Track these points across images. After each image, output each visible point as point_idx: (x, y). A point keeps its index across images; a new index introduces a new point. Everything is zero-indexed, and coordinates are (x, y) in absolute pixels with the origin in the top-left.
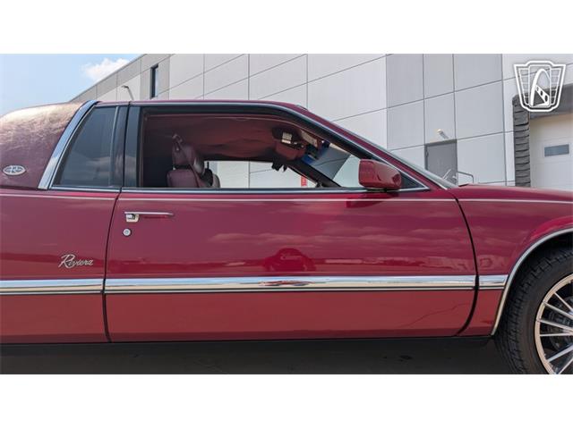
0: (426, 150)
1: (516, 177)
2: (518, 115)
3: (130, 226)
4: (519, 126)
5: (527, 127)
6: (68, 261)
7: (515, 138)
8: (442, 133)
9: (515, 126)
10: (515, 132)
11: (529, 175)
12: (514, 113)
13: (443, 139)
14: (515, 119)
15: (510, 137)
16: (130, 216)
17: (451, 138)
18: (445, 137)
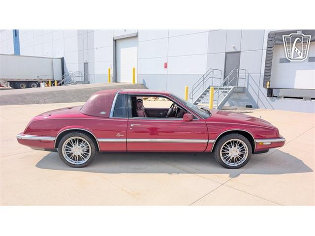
0: (226, 55)
1: (265, 73)
2: (269, 42)
3: (132, 127)
5: (273, 48)
6: (119, 135)
7: (267, 54)
8: (234, 47)
9: (268, 48)
10: (267, 51)
11: (270, 72)
12: (268, 41)
13: (234, 51)
14: (268, 44)
15: (265, 52)
16: (132, 125)
17: (238, 50)
18: (235, 49)
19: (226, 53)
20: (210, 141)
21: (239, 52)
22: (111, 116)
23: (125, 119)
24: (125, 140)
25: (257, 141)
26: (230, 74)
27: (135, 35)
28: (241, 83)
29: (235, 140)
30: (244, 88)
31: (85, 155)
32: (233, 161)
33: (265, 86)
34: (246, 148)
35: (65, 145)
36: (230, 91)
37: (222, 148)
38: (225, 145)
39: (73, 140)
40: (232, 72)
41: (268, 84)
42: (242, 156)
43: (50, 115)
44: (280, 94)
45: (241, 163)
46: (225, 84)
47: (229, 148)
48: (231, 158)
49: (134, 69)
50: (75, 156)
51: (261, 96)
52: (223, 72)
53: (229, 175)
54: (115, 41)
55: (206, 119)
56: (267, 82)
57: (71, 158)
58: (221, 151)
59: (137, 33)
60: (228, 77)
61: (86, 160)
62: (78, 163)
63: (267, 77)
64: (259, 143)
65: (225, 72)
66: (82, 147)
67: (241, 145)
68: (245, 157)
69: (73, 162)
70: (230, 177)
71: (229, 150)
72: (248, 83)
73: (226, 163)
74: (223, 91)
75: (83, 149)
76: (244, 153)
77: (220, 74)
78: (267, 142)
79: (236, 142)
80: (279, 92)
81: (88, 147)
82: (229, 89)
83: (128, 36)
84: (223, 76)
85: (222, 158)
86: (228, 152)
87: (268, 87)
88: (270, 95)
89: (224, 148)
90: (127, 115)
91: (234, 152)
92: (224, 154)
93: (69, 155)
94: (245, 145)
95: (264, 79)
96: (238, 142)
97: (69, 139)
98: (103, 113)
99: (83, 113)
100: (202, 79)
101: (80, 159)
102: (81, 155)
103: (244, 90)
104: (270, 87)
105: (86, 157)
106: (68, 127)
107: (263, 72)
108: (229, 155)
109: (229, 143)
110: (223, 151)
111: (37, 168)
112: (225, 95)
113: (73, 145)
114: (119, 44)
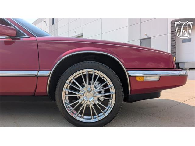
1: (171, 51)
4: (173, 32)
5: (175, 32)
7: (171, 36)
9: (171, 32)
10: (171, 34)
11: (176, 50)
12: (171, 27)
14: (171, 29)
17: (149, 36)
18: (147, 36)
19: (141, 40)
21: (151, 38)
27: (81, 35)
41: (175, 59)
59: (83, 33)
63: (173, 54)
88: (177, 68)
104: (177, 61)
107: (169, 50)
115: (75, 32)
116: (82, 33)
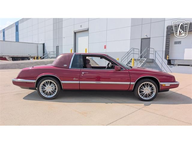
0: (141, 40)
1: (165, 50)
4: (168, 35)
5: (170, 36)
6: (74, 79)
7: (166, 39)
8: (146, 35)
9: (167, 35)
10: (166, 37)
11: (169, 50)
12: (167, 31)
13: (146, 37)
14: (167, 33)
16: (83, 73)
17: (149, 37)
18: (147, 37)
19: (142, 39)
20: (132, 83)
21: (150, 38)
22: (70, 67)
23: (79, 69)
24: (78, 82)
25: (161, 83)
26: (144, 51)
27: (87, 29)
28: (151, 57)
29: (147, 83)
30: (153, 59)
31: (53, 92)
32: (146, 97)
33: (166, 58)
34: (155, 88)
35: (41, 85)
36: (144, 61)
37: (139, 87)
38: (141, 86)
39: (47, 82)
40: (145, 50)
41: (168, 57)
42: (152, 93)
43: (33, 67)
44: (175, 63)
45: (151, 98)
46: (141, 57)
47: (144, 88)
48: (145, 94)
49: (86, 49)
50: (47, 92)
51: (164, 64)
52: (140, 51)
53: (144, 104)
54: (75, 33)
55: (129, 70)
56: (167, 56)
57: (45, 94)
58: (139, 90)
60: (143, 53)
61: (54, 95)
62: (49, 97)
63: (167, 53)
64: (162, 85)
65: (141, 50)
66: (52, 86)
67: (151, 86)
68: (154, 94)
69: (46, 96)
70: (144, 105)
71: (143, 89)
72: (155, 57)
73: (142, 98)
74: (140, 61)
75: (52, 88)
76: (153, 91)
77: (138, 51)
78: (167, 84)
79: (148, 84)
80: (175, 62)
81: (56, 86)
82: (144, 60)
83: (83, 30)
84: (140, 52)
85: (139, 94)
86: (143, 90)
87: (168, 59)
88: (169, 64)
89: (140, 88)
90: (80, 67)
91: (147, 90)
92: (140, 92)
93: (44, 92)
94: (153, 86)
95: (165, 54)
96: (149, 84)
97: (44, 81)
98: (65, 65)
99: (53, 65)
100: (127, 54)
101: (50, 94)
102: (51, 92)
103: (153, 61)
104: (169, 59)
105: (54, 93)
106: (43, 74)
107: (164, 50)
108: (144, 92)
109: (143, 85)
110: (140, 90)
111: (23, 99)
112: (141, 64)
113: (46, 85)
114: (77, 35)
115: (81, 26)
116: (88, 27)
